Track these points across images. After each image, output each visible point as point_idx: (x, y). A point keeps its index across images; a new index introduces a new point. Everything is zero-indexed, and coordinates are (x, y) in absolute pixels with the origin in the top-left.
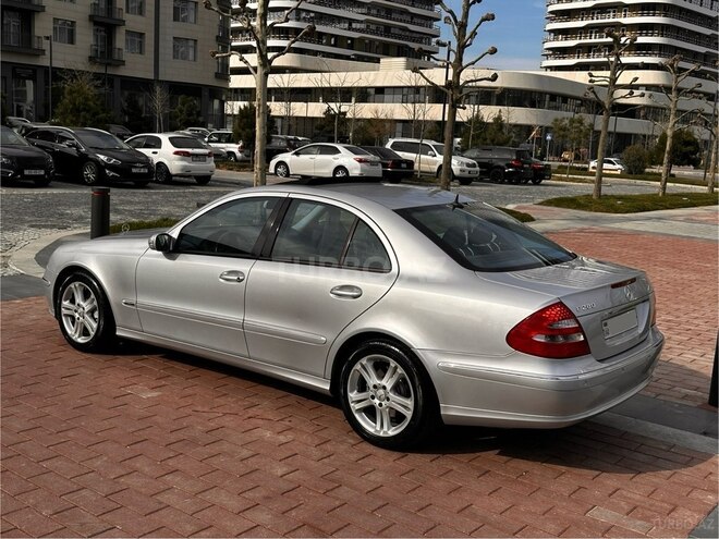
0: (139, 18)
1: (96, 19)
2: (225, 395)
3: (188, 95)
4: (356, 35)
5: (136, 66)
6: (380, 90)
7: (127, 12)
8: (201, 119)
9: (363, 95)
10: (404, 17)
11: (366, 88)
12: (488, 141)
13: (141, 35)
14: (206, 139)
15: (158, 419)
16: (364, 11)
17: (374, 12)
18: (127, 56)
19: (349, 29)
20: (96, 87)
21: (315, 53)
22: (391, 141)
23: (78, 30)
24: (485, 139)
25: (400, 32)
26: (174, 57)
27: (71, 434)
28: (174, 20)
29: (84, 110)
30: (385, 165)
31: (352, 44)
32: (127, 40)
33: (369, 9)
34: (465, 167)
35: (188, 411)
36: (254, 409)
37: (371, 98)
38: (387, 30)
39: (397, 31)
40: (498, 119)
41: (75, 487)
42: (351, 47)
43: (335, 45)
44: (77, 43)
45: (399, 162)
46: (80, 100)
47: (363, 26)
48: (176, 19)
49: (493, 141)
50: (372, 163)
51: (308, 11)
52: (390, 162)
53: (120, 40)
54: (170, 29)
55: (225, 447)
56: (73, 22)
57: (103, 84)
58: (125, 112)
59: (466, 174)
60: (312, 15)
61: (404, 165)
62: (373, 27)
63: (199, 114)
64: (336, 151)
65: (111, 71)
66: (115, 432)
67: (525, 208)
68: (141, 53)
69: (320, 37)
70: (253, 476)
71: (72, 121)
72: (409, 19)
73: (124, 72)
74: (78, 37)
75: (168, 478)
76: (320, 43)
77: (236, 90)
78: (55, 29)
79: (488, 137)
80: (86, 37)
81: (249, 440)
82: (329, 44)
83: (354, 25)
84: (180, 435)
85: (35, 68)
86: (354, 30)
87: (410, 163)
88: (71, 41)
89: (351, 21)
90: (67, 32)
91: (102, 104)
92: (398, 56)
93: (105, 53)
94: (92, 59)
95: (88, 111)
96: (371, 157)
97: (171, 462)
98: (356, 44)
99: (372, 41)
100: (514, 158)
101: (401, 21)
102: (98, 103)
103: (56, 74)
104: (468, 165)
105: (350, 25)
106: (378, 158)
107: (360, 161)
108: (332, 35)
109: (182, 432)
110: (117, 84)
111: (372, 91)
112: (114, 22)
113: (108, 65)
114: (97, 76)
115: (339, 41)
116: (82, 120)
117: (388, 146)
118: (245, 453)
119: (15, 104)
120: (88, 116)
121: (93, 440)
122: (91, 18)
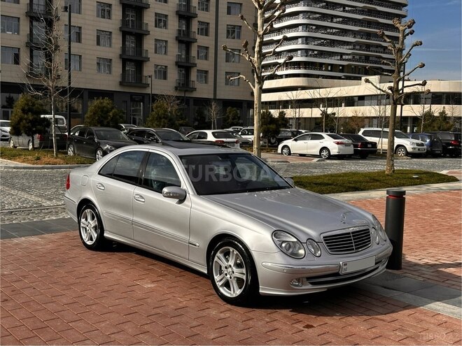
0: (205, 62)
1: (180, 64)
2: (196, 287)
3: (233, 107)
4: (345, 63)
5: (203, 90)
6: (362, 98)
7: (198, 58)
8: (241, 121)
9: (350, 101)
10: (379, 49)
11: (352, 97)
12: (436, 128)
13: (206, 72)
14: (240, 133)
15: (149, 300)
16: (351, 47)
17: (358, 47)
18: (198, 85)
19: (341, 60)
20: (178, 105)
21: (318, 76)
22: (362, 130)
23: (169, 71)
24: (434, 127)
25: (376, 59)
26: (226, 84)
27: (94, 307)
28: (226, 62)
29: (164, 118)
30: (355, 146)
31: (343, 69)
32: (197, 76)
33: (354, 46)
34: (415, 146)
35: (169, 296)
36: (211, 297)
37: (356, 103)
38: (367, 59)
39: (374, 59)
40: (443, 113)
41: (83, 338)
42: (342, 71)
43: (331, 71)
44: (168, 78)
45: (366, 143)
46: (161, 112)
47: (350, 57)
48: (227, 61)
49: (439, 128)
50: (346, 145)
51: (313, 50)
52: (360, 144)
53: (194, 76)
54: (224, 67)
55: (184, 319)
56: (166, 67)
57: (181, 103)
58: (196, 120)
59: (417, 151)
60: (316, 52)
61: (369, 146)
62: (357, 57)
63: (239, 118)
64: (321, 137)
65: (188, 95)
66: (120, 307)
67: (455, 173)
68: (206, 83)
69: (320, 66)
70: (195, 337)
71: (157, 125)
72: (382, 50)
73: (195, 95)
74: (169, 75)
75: (141, 336)
76: (321, 70)
77: (266, 103)
78: (155, 71)
79: (435, 125)
80: (174, 75)
81: (201, 315)
82: (326, 70)
83: (344, 57)
84: (158, 311)
85: (143, 95)
86: (344, 60)
87: (374, 145)
88: (165, 78)
89: (341, 55)
90: (162, 73)
91: (181, 115)
92: (375, 75)
93: (185, 85)
94: (176, 88)
95: (166, 118)
96: (345, 141)
97: (146, 327)
98: (345, 69)
99: (356, 66)
100: (453, 139)
101: (377, 52)
102: (179, 114)
103: (154, 97)
104: (418, 144)
105: (341, 57)
106: (350, 141)
107: (338, 143)
108: (329, 64)
109: (160, 309)
110: (191, 102)
111: (356, 99)
112: (190, 65)
113: (186, 91)
114: (178, 98)
115: (334, 67)
116: (162, 124)
117: (360, 133)
118: (195, 323)
119: (132, 117)
120: (166, 121)
121: (105, 311)
122: (177, 63)
